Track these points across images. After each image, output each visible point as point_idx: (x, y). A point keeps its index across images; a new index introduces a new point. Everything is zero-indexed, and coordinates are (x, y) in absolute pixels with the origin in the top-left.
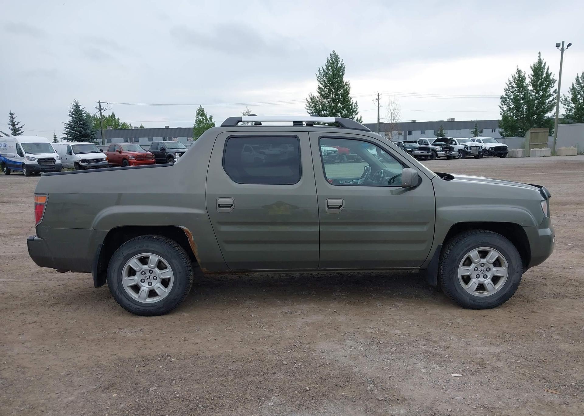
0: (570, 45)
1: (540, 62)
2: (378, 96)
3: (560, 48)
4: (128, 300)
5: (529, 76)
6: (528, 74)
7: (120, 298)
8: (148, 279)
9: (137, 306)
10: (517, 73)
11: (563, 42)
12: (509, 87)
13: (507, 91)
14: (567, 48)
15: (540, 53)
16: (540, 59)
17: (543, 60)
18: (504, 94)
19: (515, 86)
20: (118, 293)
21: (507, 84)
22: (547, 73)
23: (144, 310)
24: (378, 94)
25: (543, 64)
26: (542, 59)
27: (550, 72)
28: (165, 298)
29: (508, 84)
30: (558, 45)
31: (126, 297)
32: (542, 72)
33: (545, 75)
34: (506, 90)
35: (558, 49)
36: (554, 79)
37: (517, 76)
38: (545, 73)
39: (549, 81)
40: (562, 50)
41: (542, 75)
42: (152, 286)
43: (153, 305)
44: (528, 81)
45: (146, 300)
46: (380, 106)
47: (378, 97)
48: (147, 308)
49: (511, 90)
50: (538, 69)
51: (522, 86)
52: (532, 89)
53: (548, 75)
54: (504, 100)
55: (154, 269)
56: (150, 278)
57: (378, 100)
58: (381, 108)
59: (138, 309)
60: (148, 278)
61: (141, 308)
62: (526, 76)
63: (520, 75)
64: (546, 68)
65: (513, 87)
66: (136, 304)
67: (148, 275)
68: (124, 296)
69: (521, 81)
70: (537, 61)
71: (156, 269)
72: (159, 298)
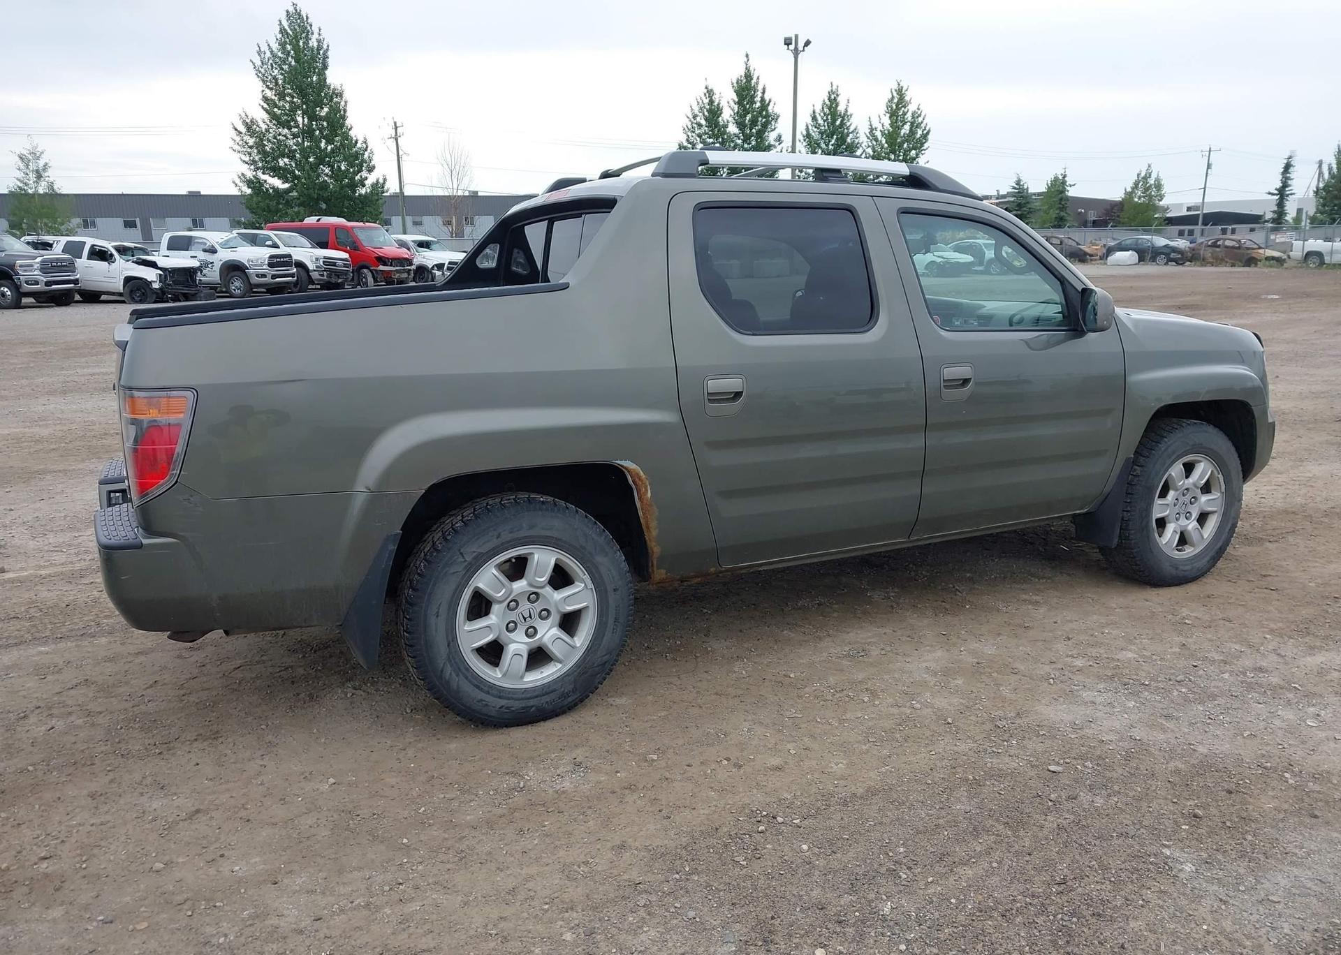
0: (807, 43)
1: (748, 76)
2: (396, 128)
3: (792, 47)
4: (478, 687)
5: (728, 102)
6: (727, 99)
7: (455, 687)
8: (525, 619)
9: (504, 702)
10: (705, 95)
11: (796, 37)
12: (692, 123)
13: (689, 134)
14: (803, 50)
15: (747, 56)
16: (748, 69)
17: (754, 70)
18: (683, 138)
19: (703, 122)
20: (451, 674)
21: (688, 117)
22: (763, 100)
23: (523, 708)
24: (395, 123)
25: (753, 82)
26: (752, 69)
27: (767, 97)
28: (577, 665)
29: (691, 117)
30: (788, 42)
31: (470, 682)
32: (753, 97)
33: (758, 104)
34: (686, 129)
35: (788, 49)
36: (775, 112)
37: (706, 101)
38: (758, 99)
39: (767, 116)
40: (796, 53)
41: (753, 102)
42: (537, 638)
43: (546, 689)
44: (727, 115)
45: (525, 680)
46: (401, 153)
47: (394, 130)
48: (531, 703)
49: (697, 132)
50: (746, 90)
51: (717, 125)
52: (736, 131)
53: (764, 105)
55: (544, 590)
56: (530, 616)
57: (396, 140)
58: (404, 158)
59: (507, 708)
60: (527, 615)
61: (517, 705)
62: (724, 104)
63: (711, 102)
64: (760, 88)
65: (700, 125)
66: (500, 697)
67: (525, 607)
68: (467, 678)
69: (713, 113)
70: (742, 72)
71: (549, 589)
72: (559, 666)
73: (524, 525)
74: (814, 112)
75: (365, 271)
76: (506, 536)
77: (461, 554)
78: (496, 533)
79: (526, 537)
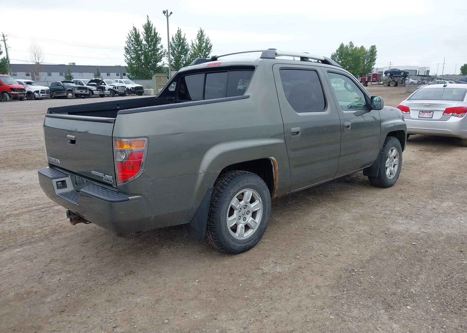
0: (171, 13)
1: (149, 23)
2: (4, 37)
3: (166, 14)
4: (233, 240)
5: (142, 33)
6: (141, 31)
7: (227, 241)
8: (243, 215)
9: (240, 245)
10: (133, 29)
11: (167, 10)
12: (129, 40)
13: (128, 44)
14: (170, 16)
15: (148, 16)
16: (148, 21)
17: (151, 22)
18: (126, 45)
19: (133, 40)
20: (226, 237)
21: (127, 38)
22: (155, 32)
23: (245, 246)
24: (3, 35)
25: (151, 25)
26: (150, 21)
27: (156, 31)
28: (258, 229)
29: (128, 38)
30: (164, 12)
32: (151, 31)
33: (153, 34)
34: (127, 42)
35: (165, 15)
36: (160, 37)
37: (134, 32)
38: (153, 32)
39: (157, 38)
40: (167, 16)
41: (151, 33)
42: (246, 221)
43: (250, 239)
44: (142, 37)
45: (244, 236)
46: (7, 47)
47: (3, 37)
48: (247, 244)
49: (131, 43)
50: (148, 28)
51: (138, 41)
52: (146, 43)
53: (156, 34)
54: (127, 51)
56: (244, 214)
57: (5, 41)
58: (9, 49)
59: (241, 247)
61: (243, 245)
62: (140, 33)
63: (136, 32)
64: (153, 28)
65: (132, 41)
66: (239, 243)
67: (243, 211)
68: (230, 238)
69: (137, 36)
70: (146, 22)
71: (249, 203)
72: (253, 230)
73: (246, 182)
74: (173, 37)
75: (6, 94)
76: (241, 186)
77: (229, 193)
78: (238, 185)
79: (246, 186)
